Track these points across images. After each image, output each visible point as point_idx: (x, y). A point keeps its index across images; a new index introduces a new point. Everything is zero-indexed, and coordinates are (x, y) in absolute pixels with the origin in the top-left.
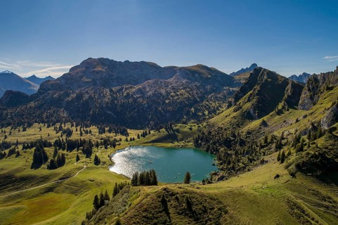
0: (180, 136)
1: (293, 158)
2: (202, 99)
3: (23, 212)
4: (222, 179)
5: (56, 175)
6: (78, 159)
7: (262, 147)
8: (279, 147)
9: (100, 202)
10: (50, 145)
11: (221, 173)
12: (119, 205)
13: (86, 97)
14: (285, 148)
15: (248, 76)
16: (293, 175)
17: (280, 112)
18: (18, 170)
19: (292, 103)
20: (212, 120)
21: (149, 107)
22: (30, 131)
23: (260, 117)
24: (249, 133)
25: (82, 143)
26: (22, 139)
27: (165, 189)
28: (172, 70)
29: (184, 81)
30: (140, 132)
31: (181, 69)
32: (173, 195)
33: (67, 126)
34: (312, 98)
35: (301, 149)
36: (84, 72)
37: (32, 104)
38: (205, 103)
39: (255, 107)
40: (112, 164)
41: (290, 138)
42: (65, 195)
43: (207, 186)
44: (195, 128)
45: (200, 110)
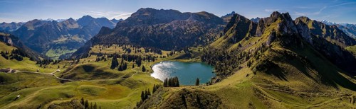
0: (193, 55)
1: (254, 63)
2: (206, 32)
3: (105, 92)
4: (218, 81)
5: (122, 74)
6: (133, 67)
7: (239, 59)
8: (248, 58)
9: (145, 96)
10: (119, 57)
11: (218, 78)
12: (157, 99)
13: (139, 30)
14: (251, 58)
15: (230, 18)
16: (255, 73)
17: (247, 39)
18: (105, 68)
19: (253, 33)
20: (212, 45)
21: (174, 37)
22: (111, 48)
23: (237, 42)
24: (232, 51)
25: (136, 57)
26: (107, 52)
27: (184, 90)
28: (188, 15)
29: (195, 21)
30: (169, 52)
31: (193, 14)
32: (189, 93)
33: (128, 47)
34: (261, 30)
35: (258, 58)
36: (138, 16)
37: (113, 34)
38: (207, 34)
39: (235, 36)
40: (152, 72)
41: (253, 53)
42: (126, 88)
43: (209, 86)
44: (202, 50)
45: (204, 39)
